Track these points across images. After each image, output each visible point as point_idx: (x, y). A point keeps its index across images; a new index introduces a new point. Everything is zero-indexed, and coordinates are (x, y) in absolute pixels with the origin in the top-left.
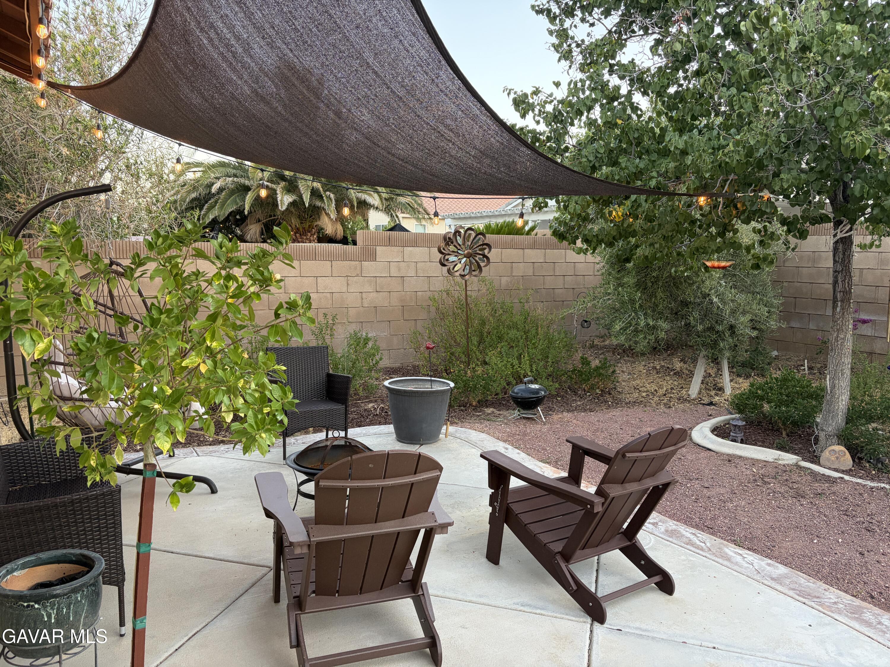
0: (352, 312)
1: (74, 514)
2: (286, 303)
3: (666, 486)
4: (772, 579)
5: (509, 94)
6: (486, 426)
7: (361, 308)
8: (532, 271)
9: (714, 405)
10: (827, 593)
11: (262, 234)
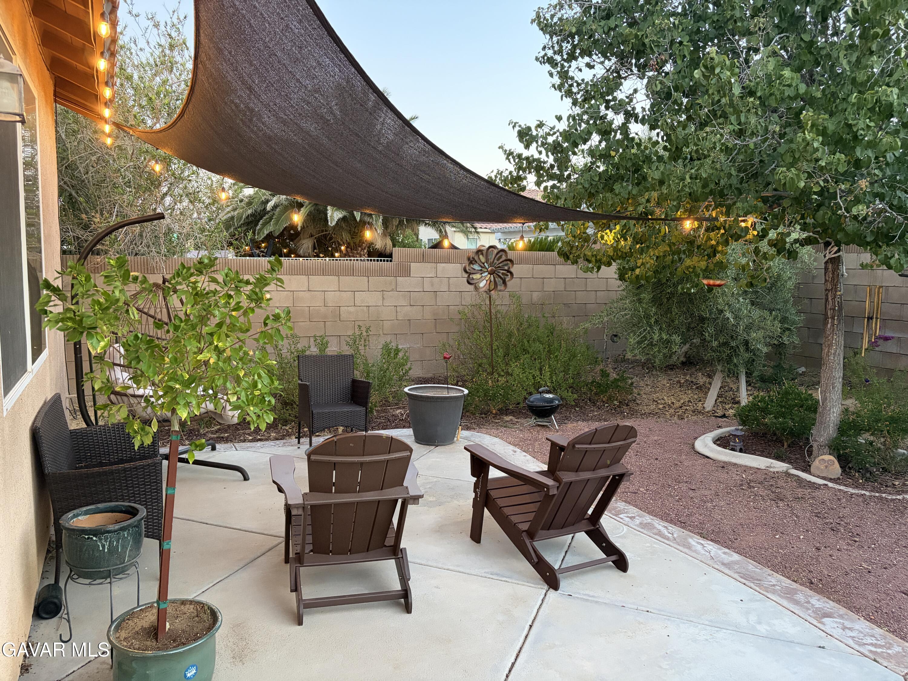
0: (387, 324)
1: (126, 479)
2: (273, 315)
3: (622, 476)
4: (723, 564)
5: (514, 127)
6: (502, 432)
7: (396, 321)
8: (563, 286)
9: (726, 417)
10: (769, 577)
11: (314, 248)
